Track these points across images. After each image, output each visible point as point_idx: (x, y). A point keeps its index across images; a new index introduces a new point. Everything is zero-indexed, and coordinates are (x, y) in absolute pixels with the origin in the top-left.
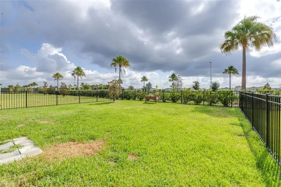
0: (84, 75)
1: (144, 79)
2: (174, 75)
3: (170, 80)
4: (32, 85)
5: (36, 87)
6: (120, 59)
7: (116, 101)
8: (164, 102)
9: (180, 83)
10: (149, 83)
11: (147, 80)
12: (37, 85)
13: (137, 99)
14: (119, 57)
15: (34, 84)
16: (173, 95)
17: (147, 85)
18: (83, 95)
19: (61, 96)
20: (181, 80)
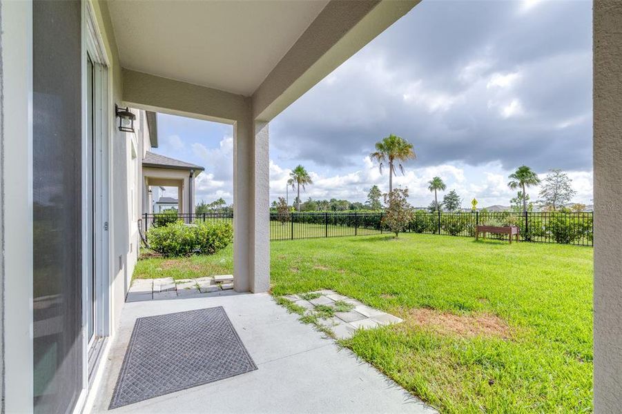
0: (310, 182)
1: (437, 184)
2: (527, 169)
3: (513, 185)
4: (216, 203)
5: (223, 206)
6: (393, 143)
7: (401, 235)
8: (529, 240)
9: (564, 192)
10: (452, 193)
11: (443, 187)
12: (225, 203)
13: (442, 231)
14: (390, 138)
15: (221, 201)
16: (562, 222)
17: (446, 198)
18: (313, 222)
19: (279, 223)
20: (565, 183)
